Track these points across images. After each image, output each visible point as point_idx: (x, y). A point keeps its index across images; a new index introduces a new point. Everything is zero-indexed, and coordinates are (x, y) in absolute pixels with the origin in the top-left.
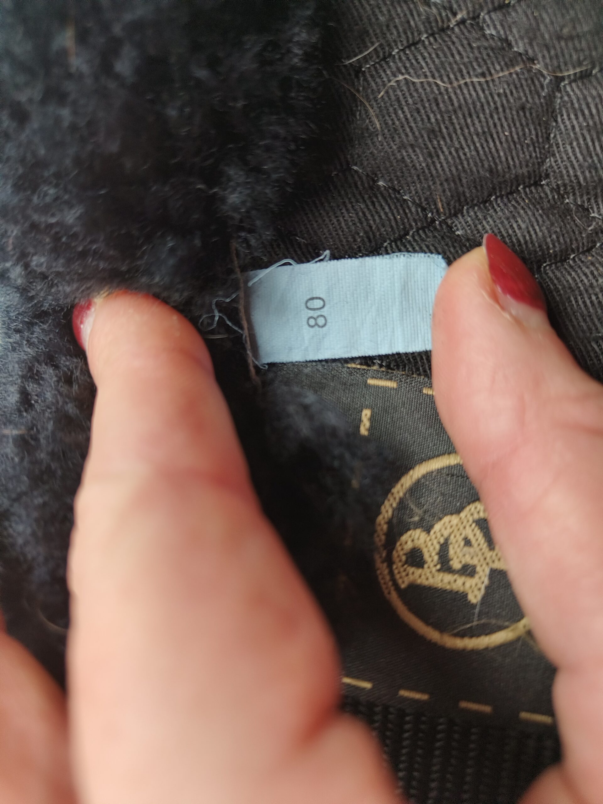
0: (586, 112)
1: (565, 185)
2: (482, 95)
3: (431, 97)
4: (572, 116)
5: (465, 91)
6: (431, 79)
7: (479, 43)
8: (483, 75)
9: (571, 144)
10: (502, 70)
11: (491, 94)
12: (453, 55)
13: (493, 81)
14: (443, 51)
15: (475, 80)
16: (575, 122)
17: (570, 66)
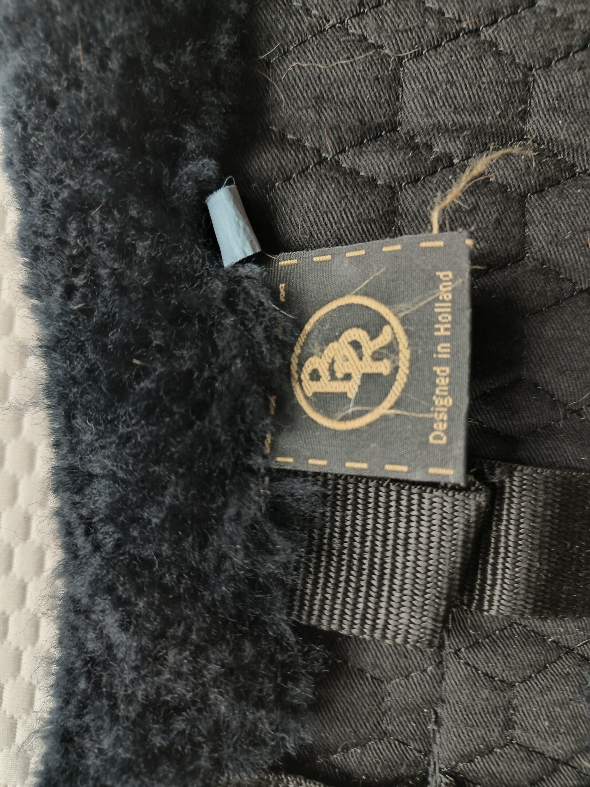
0: (420, 78)
1: (413, 130)
2: (349, 72)
3: (316, 76)
4: (412, 82)
5: (338, 70)
6: (314, 64)
7: (344, 38)
8: (348, 58)
9: (413, 100)
10: (361, 54)
11: (355, 70)
12: (328, 48)
13: (355, 61)
14: (321, 45)
15: (343, 62)
16: (414, 86)
17: (406, 49)
